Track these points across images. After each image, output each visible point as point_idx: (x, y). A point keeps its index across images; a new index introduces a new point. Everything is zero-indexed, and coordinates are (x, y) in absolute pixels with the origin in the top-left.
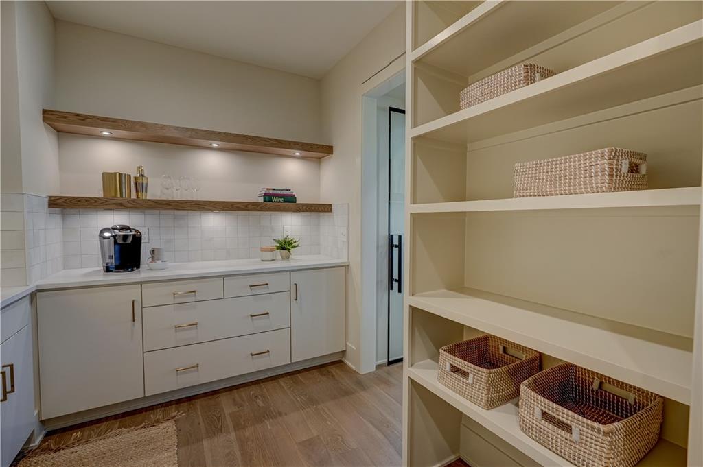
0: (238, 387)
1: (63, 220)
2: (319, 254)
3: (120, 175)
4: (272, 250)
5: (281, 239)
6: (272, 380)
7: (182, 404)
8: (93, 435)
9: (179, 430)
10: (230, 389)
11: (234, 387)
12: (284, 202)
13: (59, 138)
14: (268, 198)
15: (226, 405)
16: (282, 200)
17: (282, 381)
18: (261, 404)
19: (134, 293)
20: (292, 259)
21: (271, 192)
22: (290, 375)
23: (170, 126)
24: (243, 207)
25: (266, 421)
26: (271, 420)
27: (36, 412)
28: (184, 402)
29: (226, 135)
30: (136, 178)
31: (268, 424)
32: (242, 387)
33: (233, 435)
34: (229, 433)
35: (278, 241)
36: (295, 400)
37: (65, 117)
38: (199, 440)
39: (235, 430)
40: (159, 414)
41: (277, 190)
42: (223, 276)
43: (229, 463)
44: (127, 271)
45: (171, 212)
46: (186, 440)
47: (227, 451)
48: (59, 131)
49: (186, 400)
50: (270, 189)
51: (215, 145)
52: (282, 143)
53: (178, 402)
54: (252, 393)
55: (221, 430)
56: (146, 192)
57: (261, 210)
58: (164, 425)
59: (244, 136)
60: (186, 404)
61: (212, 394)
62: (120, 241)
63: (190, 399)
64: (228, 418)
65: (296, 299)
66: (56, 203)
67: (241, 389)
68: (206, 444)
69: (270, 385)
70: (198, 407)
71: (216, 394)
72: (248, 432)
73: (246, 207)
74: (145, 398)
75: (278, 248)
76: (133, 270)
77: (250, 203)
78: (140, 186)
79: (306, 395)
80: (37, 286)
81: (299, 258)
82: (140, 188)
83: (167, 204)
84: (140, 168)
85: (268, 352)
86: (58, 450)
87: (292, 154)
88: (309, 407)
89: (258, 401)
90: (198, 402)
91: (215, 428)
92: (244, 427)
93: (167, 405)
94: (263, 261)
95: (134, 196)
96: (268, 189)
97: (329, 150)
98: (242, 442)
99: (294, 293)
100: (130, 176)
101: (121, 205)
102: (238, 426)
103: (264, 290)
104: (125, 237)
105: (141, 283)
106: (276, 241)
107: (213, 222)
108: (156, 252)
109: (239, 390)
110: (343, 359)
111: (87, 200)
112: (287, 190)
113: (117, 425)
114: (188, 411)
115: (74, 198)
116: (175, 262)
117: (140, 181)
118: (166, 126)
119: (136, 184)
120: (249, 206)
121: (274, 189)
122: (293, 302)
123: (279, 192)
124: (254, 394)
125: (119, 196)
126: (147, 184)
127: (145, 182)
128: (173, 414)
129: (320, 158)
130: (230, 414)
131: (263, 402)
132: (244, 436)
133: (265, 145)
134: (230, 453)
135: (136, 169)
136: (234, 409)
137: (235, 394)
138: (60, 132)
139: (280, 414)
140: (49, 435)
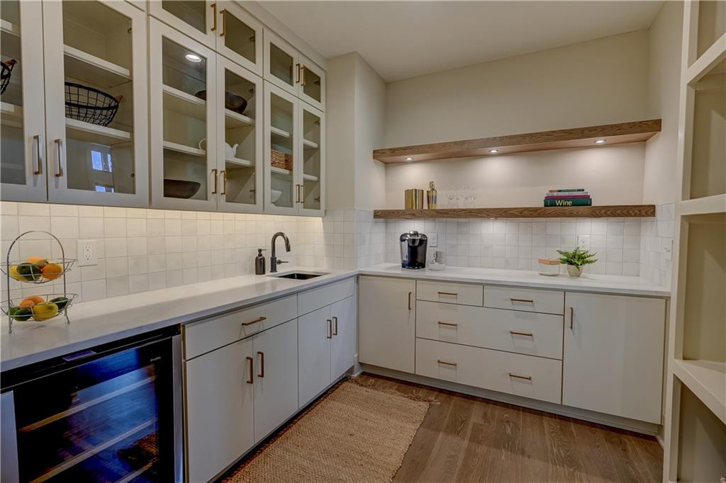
0: (495, 403)
1: (386, 228)
2: (638, 276)
3: (416, 190)
4: (552, 263)
5: (571, 251)
6: (535, 414)
7: (442, 394)
8: (381, 386)
9: (428, 413)
10: (487, 401)
11: (490, 401)
12: (572, 205)
13: (386, 167)
14: (551, 201)
15: (476, 414)
16: (569, 203)
17: (546, 422)
18: (509, 431)
19: (410, 286)
20: (584, 277)
21: (555, 194)
22: (560, 419)
23: (450, 143)
24: (518, 214)
25: (503, 450)
26: (509, 452)
27: (357, 355)
28: (444, 393)
29: (502, 139)
30: (428, 192)
31: (504, 455)
32: (500, 406)
33: (465, 444)
34: (464, 439)
35: (566, 254)
36: (549, 449)
37: (383, 153)
38: (438, 430)
39: (470, 441)
40: (421, 393)
41: (564, 191)
42: (483, 284)
43: (448, 464)
44: (414, 268)
45: (455, 220)
46: (429, 424)
47: (453, 453)
48: (386, 163)
49: (446, 392)
50: (554, 191)
51: (494, 151)
52: (571, 133)
53: (441, 391)
54: (505, 415)
55: (459, 432)
56: (435, 203)
57: (539, 216)
58: (421, 403)
59: (521, 136)
60: (445, 395)
61: (469, 397)
62: (411, 245)
63: (451, 393)
64: (470, 426)
65: (571, 328)
66: (378, 215)
67: (498, 407)
68: (441, 436)
69: (530, 418)
70: (452, 403)
71: (471, 399)
72: (481, 450)
73: (521, 213)
74: (415, 375)
75: (563, 262)
76: (418, 268)
77: (525, 209)
78: (431, 199)
79: (567, 451)
80: (360, 271)
81: (592, 278)
82: (430, 199)
83: (445, 213)
84: (431, 184)
85: (530, 379)
86: (362, 385)
87: (593, 144)
88: (563, 467)
89: (508, 427)
90: (455, 399)
91: (455, 428)
92: (479, 443)
93: (432, 389)
94: (541, 274)
95: (425, 207)
96: (551, 191)
97: (656, 126)
98: (470, 454)
99: (569, 318)
100: (423, 191)
101: (413, 215)
102: (474, 439)
103: (528, 307)
104: (414, 241)
105: (416, 279)
106: (561, 253)
107: (494, 230)
108: (438, 255)
109: (495, 406)
110: (658, 437)
111: (393, 212)
112: (579, 190)
113: (395, 387)
114: (444, 402)
115: (386, 211)
116: (456, 266)
117: (430, 195)
118: (447, 143)
119: (428, 197)
120: (525, 212)
121: (560, 191)
122: (568, 330)
123: (567, 194)
124: (507, 417)
125: (414, 208)
126: (436, 197)
127: (434, 195)
128: (430, 398)
129: (645, 141)
130: (474, 423)
131: (512, 430)
132: (475, 450)
133: (547, 140)
134: (454, 456)
135: (429, 183)
136: (481, 422)
137: (490, 408)
138: (387, 165)
139: (523, 453)
140: (364, 374)
